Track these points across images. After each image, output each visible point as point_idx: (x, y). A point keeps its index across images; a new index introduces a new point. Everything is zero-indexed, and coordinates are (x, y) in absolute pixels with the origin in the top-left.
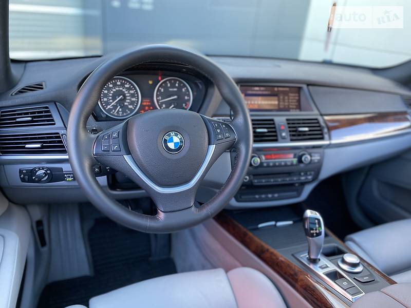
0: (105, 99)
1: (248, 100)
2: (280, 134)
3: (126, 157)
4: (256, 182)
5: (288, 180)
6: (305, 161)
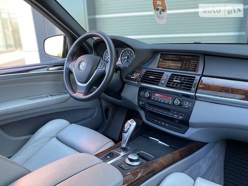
0: (106, 57)
1: (163, 62)
2: (161, 82)
3: (74, 69)
4: (147, 108)
5: (165, 113)
6: (175, 103)
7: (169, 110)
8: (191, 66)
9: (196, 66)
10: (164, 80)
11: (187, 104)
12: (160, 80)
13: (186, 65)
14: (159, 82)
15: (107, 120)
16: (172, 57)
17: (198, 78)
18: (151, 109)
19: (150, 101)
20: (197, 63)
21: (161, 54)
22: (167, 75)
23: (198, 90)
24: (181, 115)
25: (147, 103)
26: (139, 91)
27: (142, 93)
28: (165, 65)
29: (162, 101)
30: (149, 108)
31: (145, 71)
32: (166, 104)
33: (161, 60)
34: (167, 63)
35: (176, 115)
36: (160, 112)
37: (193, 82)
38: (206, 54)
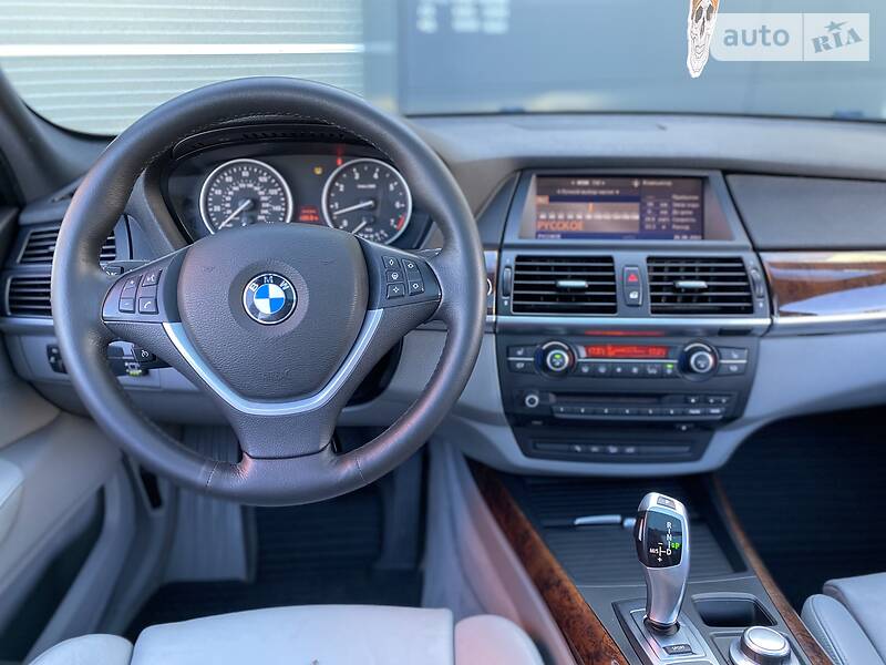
0: (217, 208)
1: (557, 211)
2: (626, 296)
3: (167, 326)
4: (562, 411)
5: (651, 413)
6: (698, 366)
7: (658, 397)
8: (679, 216)
9: (700, 214)
10: (634, 287)
11: (734, 361)
12: (613, 288)
13: (657, 212)
14: (613, 299)
16: (591, 187)
17: (750, 259)
18: (582, 411)
19: (571, 383)
20: (702, 202)
21: (539, 176)
24: (717, 404)
25: (554, 393)
26: (504, 353)
27: (522, 359)
28: (566, 219)
29: (635, 369)
30: (569, 408)
31: (509, 257)
32: (652, 376)
33: (544, 200)
34: (575, 211)
35: (698, 408)
36: (628, 413)
37: (745, 279)
38: (730, 170)
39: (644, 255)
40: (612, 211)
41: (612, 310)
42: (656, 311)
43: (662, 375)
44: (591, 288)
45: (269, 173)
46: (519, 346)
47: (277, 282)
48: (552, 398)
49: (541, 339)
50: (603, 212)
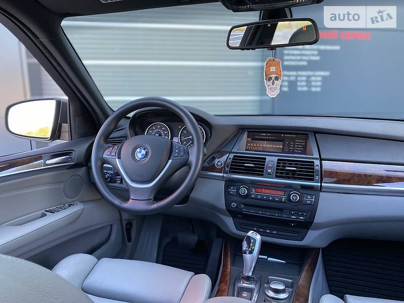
1: (254, 143)
2: (267, 171)
3: (117, 160)
4: (245, 211)
5: (277, 215)
6: (293, 199)
7: (281, 210)
8: (297, 147)
9: (305, 147)
10: (270, 168)
11: (309, 199)
12: (263, 168)
13: (289, 146)
14: (263, 171)
15: (130, 244)
16: (266, 136)
17: (317, 162)
18: (252, 212)
19: (248, 201)
20: (306, 143)
21: (248, 132)
22: (271, 161)
23: (324, 179)
24: (302, 215)
25: (243, 204)
26: (227, 187)
27: (232, 190)
28: (256, 146)
29: (271, 198)
30: (247, 210)
31: (232, 156)
32: (277, 201)
33: (250, 139)
34: (260, 144)
35: (295, 216)
36: (268, 214)
37: (313, 169)
38: (317, 132)
39: (276, 158)
40: (273, 144)
41: (262, 175)
42: (277, 177)
43: (280, 202)
44: (255, 167)
45: (165, 127)
46: (232, 186)
47: (144, 149)
48: (243, 206)
49: (240, 184)
50: (269, 145)
